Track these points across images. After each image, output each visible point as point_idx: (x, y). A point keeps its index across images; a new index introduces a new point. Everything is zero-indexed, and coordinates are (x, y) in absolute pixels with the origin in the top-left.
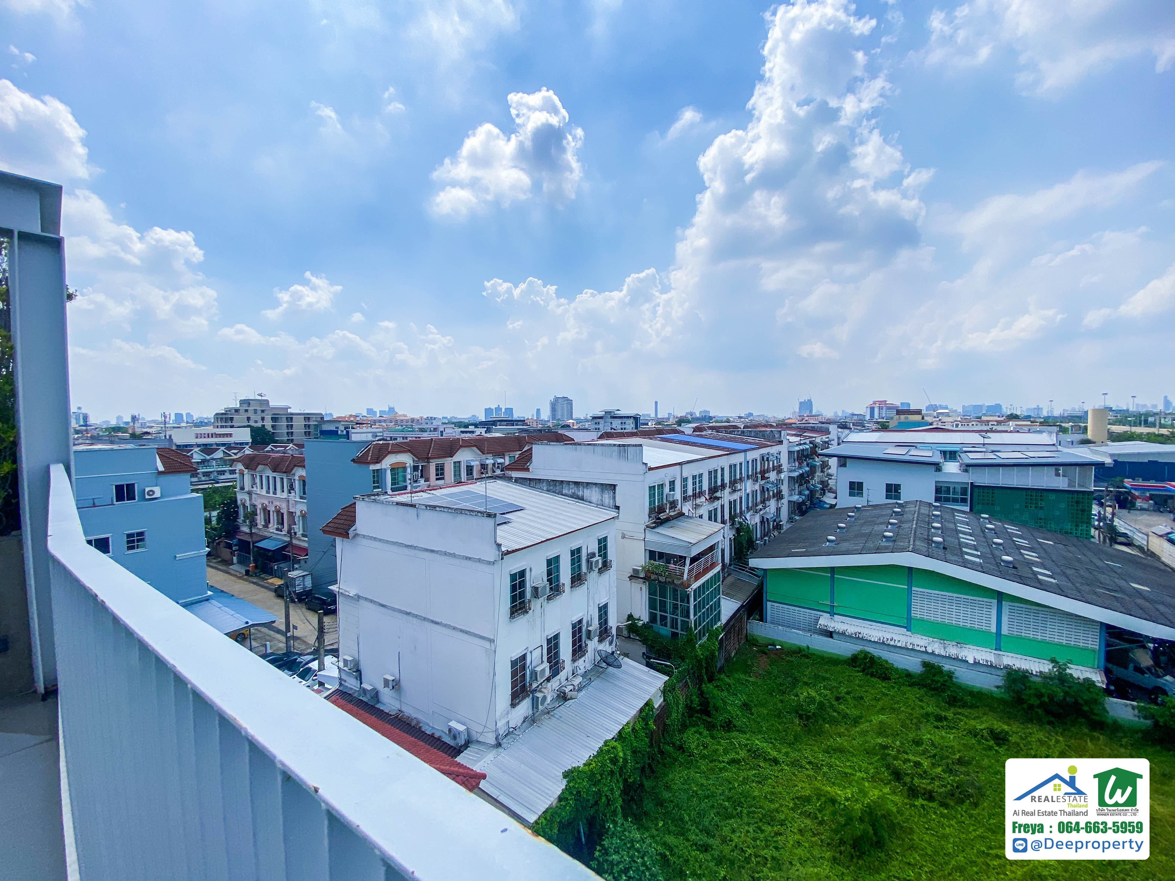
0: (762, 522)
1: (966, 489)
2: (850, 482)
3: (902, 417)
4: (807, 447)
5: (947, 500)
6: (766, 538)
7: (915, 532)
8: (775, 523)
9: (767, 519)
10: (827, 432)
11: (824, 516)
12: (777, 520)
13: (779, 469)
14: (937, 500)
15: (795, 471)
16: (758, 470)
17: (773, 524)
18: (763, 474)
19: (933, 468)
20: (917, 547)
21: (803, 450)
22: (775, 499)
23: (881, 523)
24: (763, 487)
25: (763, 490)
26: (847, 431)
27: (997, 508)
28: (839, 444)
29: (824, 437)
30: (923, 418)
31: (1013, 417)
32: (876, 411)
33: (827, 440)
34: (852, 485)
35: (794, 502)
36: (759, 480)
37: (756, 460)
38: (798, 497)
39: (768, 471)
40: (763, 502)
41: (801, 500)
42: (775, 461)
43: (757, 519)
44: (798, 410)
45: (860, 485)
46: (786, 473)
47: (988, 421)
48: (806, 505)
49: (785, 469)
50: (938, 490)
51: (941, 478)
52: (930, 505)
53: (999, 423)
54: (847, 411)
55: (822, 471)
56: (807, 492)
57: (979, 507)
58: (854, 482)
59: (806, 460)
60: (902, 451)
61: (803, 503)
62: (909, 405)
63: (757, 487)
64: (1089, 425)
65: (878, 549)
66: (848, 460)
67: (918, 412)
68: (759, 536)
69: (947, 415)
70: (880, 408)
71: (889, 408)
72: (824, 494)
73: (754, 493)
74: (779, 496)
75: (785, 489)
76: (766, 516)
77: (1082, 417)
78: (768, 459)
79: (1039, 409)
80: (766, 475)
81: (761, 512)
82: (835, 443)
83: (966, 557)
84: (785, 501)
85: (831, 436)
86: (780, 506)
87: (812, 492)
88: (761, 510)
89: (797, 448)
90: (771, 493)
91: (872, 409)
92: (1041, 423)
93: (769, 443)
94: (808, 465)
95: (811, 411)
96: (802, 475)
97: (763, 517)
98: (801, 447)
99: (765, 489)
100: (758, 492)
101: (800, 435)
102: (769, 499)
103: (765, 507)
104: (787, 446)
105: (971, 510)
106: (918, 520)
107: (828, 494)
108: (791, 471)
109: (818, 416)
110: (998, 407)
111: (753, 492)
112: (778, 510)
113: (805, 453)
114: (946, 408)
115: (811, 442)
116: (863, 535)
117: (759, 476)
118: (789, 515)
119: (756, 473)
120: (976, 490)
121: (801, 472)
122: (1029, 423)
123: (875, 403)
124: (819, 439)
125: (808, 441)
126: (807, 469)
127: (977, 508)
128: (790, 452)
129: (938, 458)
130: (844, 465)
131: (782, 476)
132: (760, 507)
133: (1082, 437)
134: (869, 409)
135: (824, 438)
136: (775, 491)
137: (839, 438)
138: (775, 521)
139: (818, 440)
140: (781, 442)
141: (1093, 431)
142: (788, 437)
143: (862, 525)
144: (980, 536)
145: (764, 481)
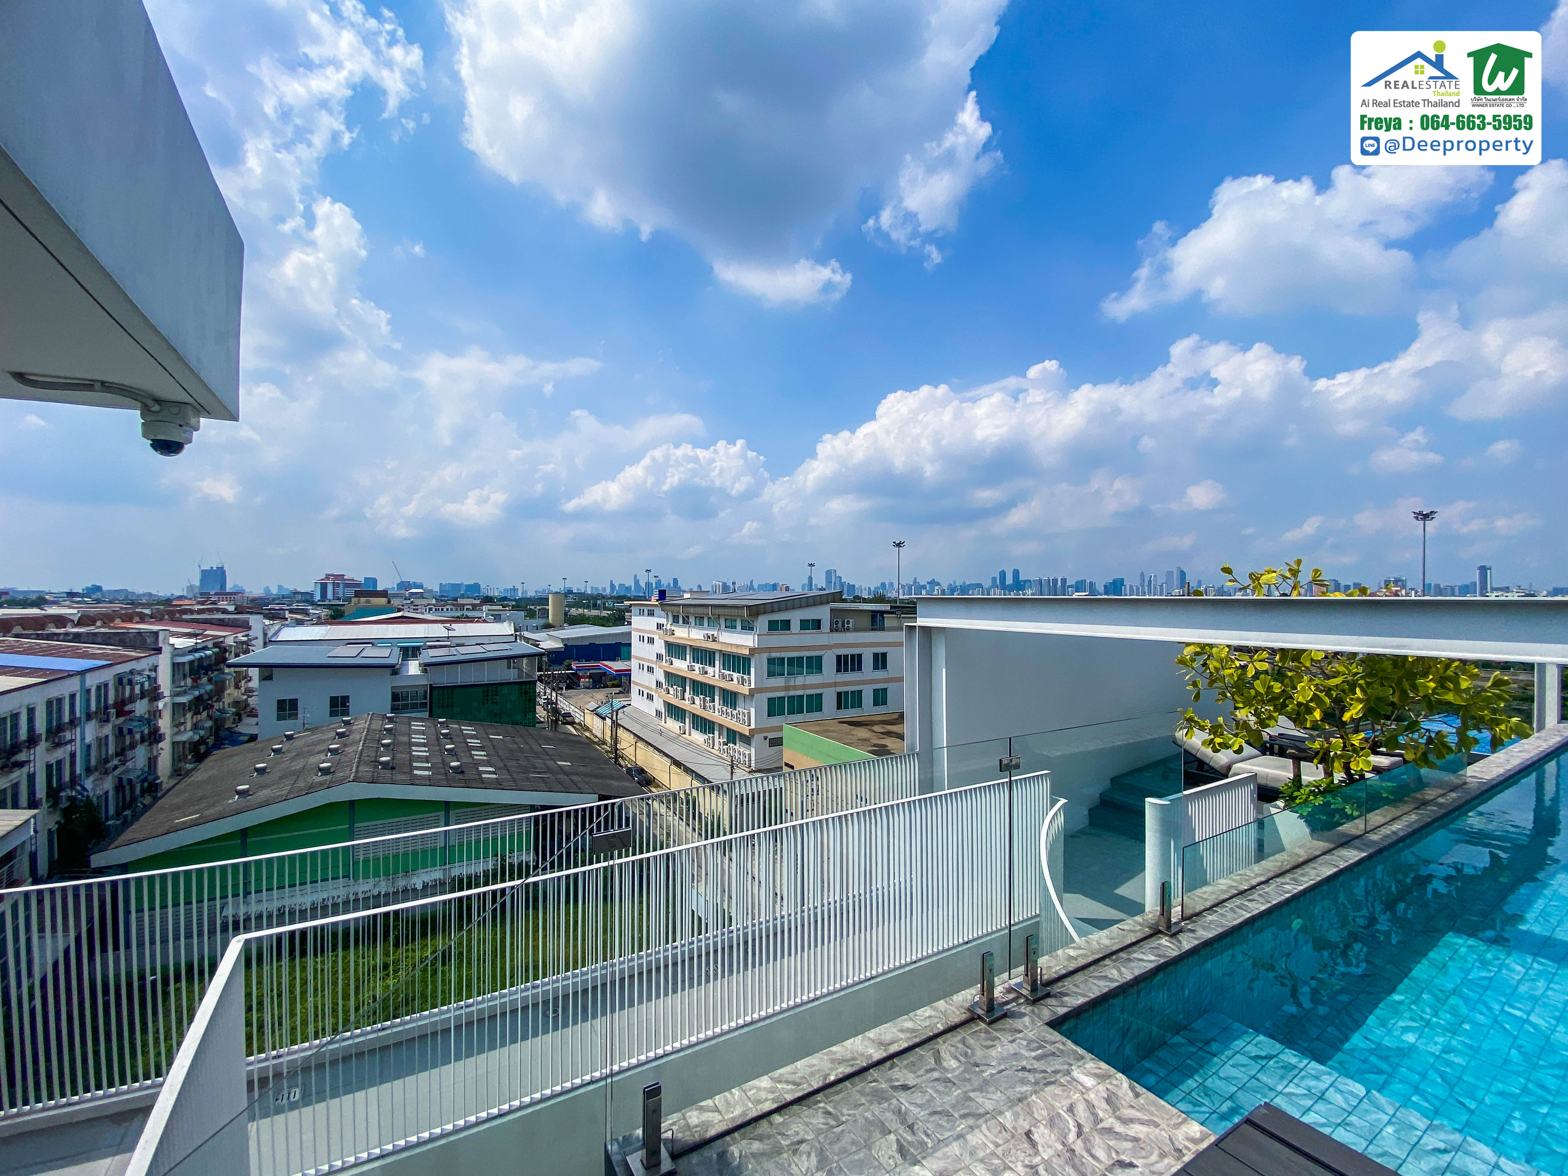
0: (119, 787)
1: (425, 692)
2: (279, 701)
3: (363, 600)
4: (208, 652)
5: (405, 708)
6: (127, 812)
7: (361, 755)
8: (146, 784)
9: (130, 781)
10: (246, 626)
11: (236, 758)
12: (151, 778)
13: (154, 694)
14: (394, 709)
15: (185, 693)
16: (111, 701)
17: (142, 786)
18: (121, 708)
19: (389, 671)
20: (360, 774)
21: (201, 659)
22: (146, 744)
23: (319, 752)
24: (121, 730)
25: (120, 732)
26: (277, 624)
27: (456, 710)
28: (265, 644)
29: (239, 635)
30: (389, 602)
31: (488, 600)
32: (330, 588)
33: (245, 639)
34: (281, 704)
35: (184, 743)
36: (113, 719)
37: (106, 685)
38: (191, 733)
39: (132, 700)
40: (121, 753)
41: (197, 738)
42: (146, 684)
43: (108, 784)
44: (197, 583)
45: (294, 704)
46: (167, 700)
47: (463, 605)
48: (207, 744)
49: (167, 693)
50: (395, 697)
51: (398, 682)
52: (384, 717)
53: (474, 607)
54: (286, 586)
55: (237, 687)
56: (209, 724)
57: (439, 711)
58: (284, 701)
59: (206, 674)
60: (353, 650)
61: (202, 741)
62: (375, 581)
63: (108, 730)
64: (550, 607)
65: (310, 788)
66: (276, 671)
67: (384, 594)
68: (112, 811)
69: (421, 596)
70: (336, 585)
71: (347, 585)
72: (240, 720)
73: (102, 741)
74: (155, 737)
75: (165, 724)
76: (125, 778)
77: (544, 601)
78: (130, 682)
79: (515, 590)
80: (128, 708)
81: (117, 772)
82: (260, 642)
83: (416, 772)
84: (165, 746)
85: (252, 633)
86: (155, 753)
87: (218, 725)
88: (116, 767)
89: (190, 658)
90: (138, 736)
91: (324, 587)
92: (513, 606)
93: (133, 654)
94: (210, 680)
95: (223, 586)
96: (199, 699)
97: (120, 780)
98: (197, 655)
99: (125, 731)
100: (111, 739)
101: (195, 635)
102: (133, 746)
103: (124, 763)
104: (169, 655)
105: (430, 716)
106: (366, 739)
107: (247, 720)
108: (178, 694)
109: (235, 593)
110: (476, 586)
111: (99, 739)
112: (152, 762)
113: (205, 664)
114: (421, 587)
115: (216, 645)
116: (293, 773)
117: (113, 711)
118: (173, 765)
119: (106, 707)
120: (435, 693)
121: (197, 693)
122: (500, 608)
123: (328, 577)
124: (230, 638)
125: (210, 644)
126: (209, 687)
127: (437, 711)
128: (176, 666)
129: (395, 659)
130: (269, 678)
131: (161, 704)
132: (116, 762)
133: (542, 622)
134: (319, 587)
135: (241, 637)
136: (146, 732)
137: (265, 635)
138: (145, 780)
139: (230, 641)
140: (159, 650)
141: (553, 615)
142: (172, 640)
143: (292, 759)
144: (433, 745)
145: (122, 719)
